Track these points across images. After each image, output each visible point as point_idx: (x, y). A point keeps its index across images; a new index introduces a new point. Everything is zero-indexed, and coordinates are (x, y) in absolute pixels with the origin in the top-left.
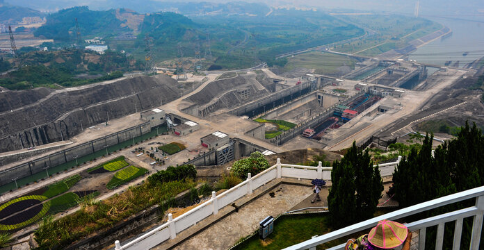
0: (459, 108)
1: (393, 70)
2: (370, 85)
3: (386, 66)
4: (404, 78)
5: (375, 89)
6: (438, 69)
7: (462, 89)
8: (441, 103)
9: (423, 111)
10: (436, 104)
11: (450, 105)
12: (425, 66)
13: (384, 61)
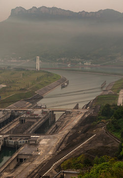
0: (90, 142)
1: (25, 118)
2: (5, 136)
3: (18, 116)
4: (37, 124)
5: (11, 139)
6: (64, 112)
7: (87, 125)
8: (75, 141)
9: (60, 151)
10: (70, 142)
11: (83, 140)
12: (53, 111)
13: (16, 111)
